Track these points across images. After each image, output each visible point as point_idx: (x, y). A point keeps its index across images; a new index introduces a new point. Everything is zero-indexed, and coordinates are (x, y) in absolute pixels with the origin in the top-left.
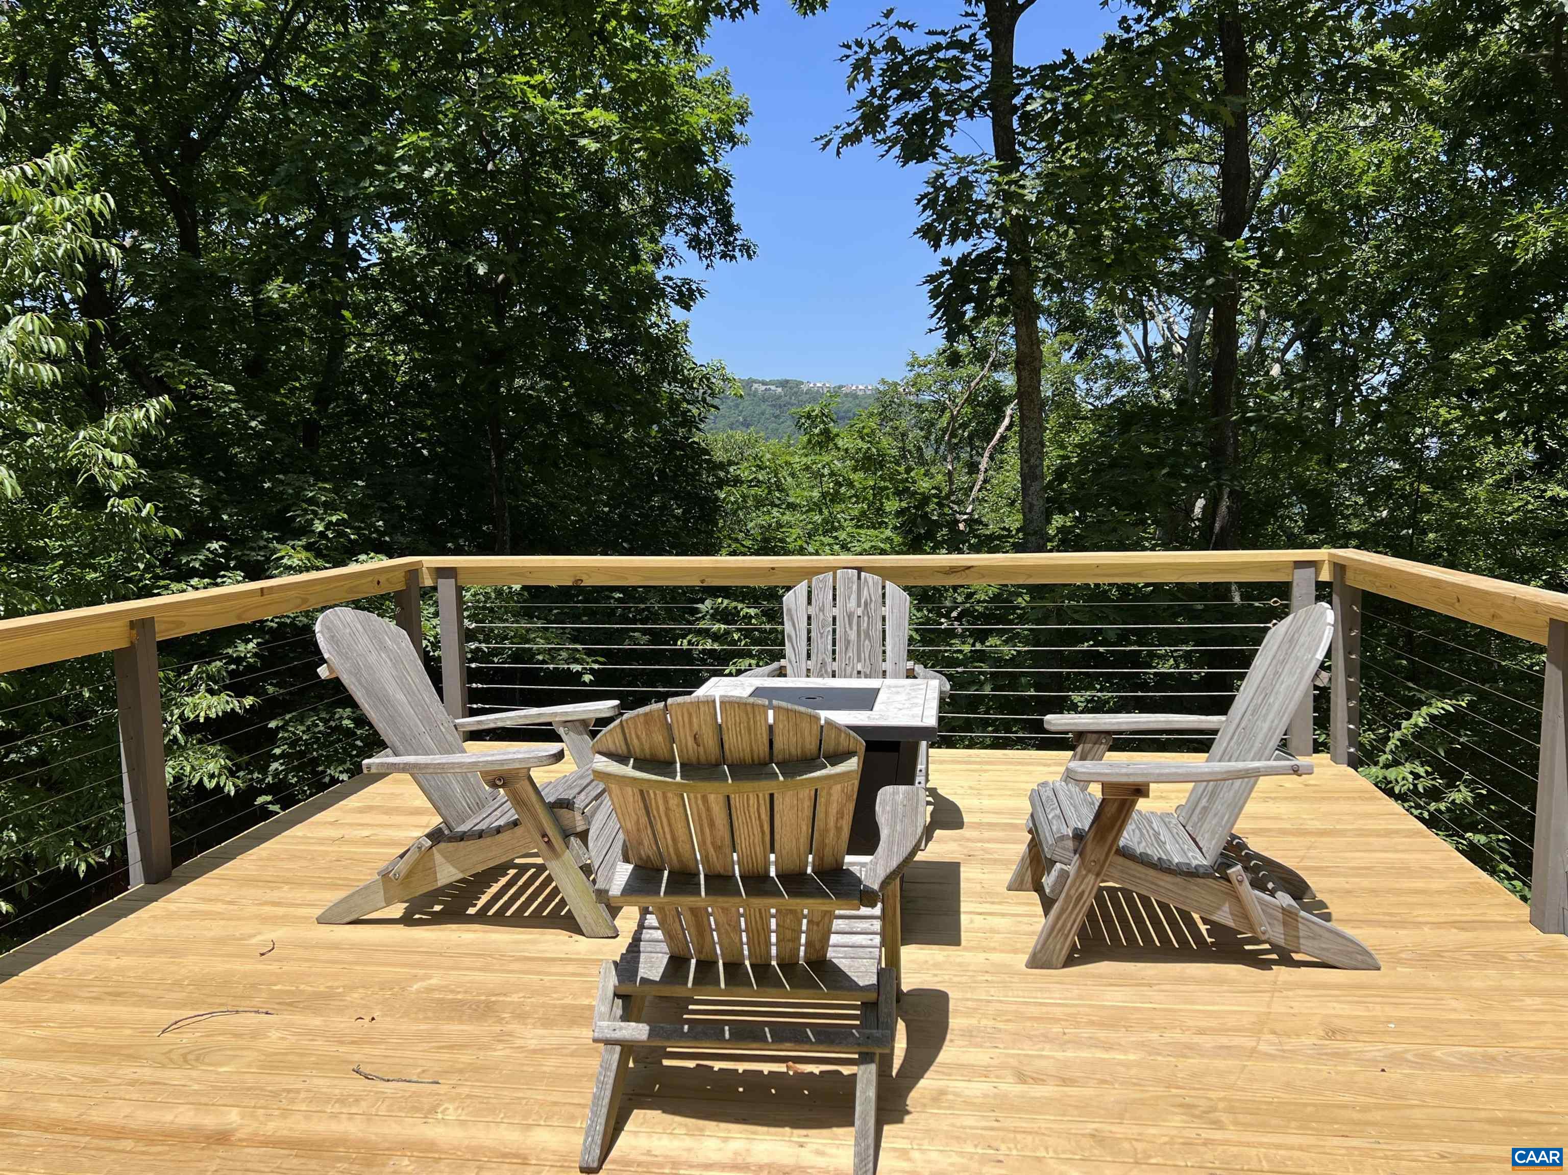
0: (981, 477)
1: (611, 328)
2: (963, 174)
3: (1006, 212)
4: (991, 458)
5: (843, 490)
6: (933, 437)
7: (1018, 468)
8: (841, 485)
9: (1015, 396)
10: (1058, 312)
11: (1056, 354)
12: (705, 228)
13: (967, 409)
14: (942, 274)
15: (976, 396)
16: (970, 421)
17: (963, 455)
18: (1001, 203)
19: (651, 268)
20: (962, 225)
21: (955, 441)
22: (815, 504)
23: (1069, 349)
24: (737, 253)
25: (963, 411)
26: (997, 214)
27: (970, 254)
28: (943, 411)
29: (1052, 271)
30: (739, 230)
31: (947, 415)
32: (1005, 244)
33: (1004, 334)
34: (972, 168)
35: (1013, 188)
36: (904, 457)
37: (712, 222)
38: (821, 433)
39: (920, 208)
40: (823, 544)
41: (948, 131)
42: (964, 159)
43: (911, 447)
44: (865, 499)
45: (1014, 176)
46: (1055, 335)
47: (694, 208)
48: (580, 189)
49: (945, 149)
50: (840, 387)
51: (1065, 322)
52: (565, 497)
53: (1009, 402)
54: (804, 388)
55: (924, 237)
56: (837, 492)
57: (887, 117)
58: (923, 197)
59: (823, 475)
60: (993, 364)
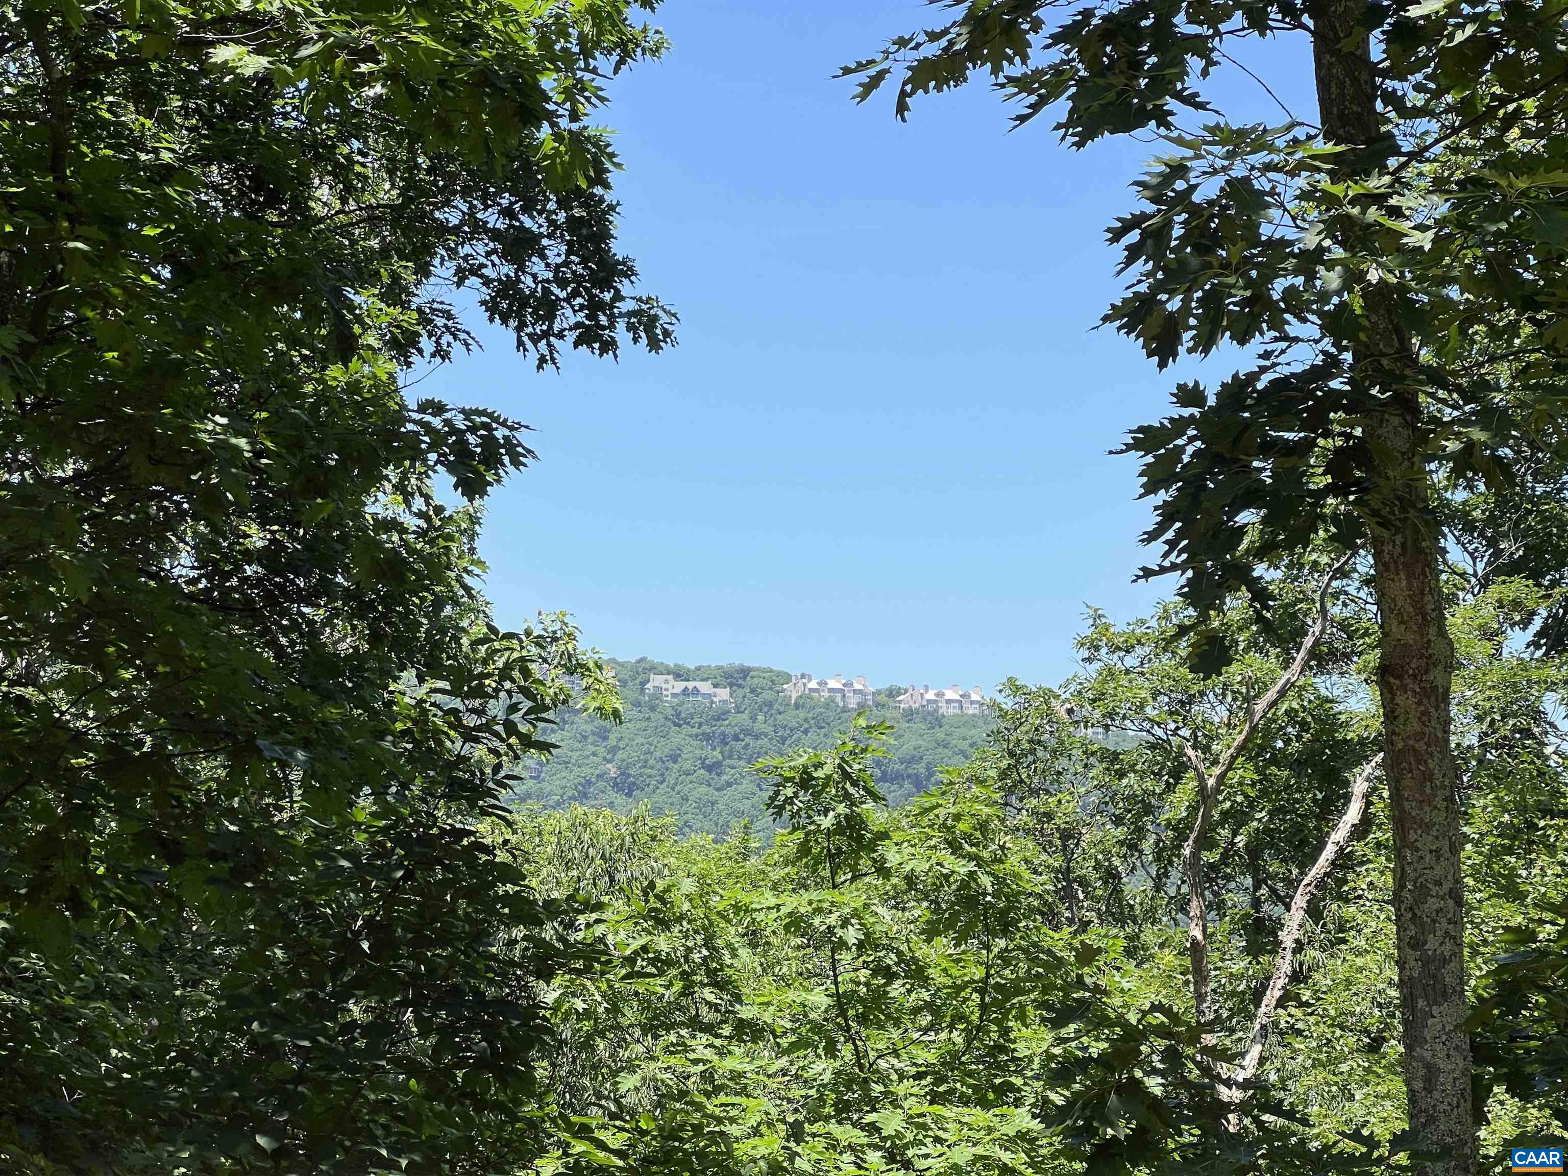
0: (1285, 965)
1: (263, 523)
2: (1239, 170)
3: (1353, 277)
4: (1314, 911)
5: (896, 989)
6: (1148, 845)
7: (1389, 942)
8: (890, 976)
9: (1379, 744)
10: (1492, 521)
11: (1488, 635)
12: (536, 266)
13: (1245, 773)
14: (1179, 425)
15: (1268, 736)
16: (1252, 804)
17: (1230, 898)
18: (1339, 253)
19: (385, 366)
20: (1232, 304)
21: (1210, 857)
22: (816, 1028)
23: (1525, 623)
24: (621, 334)
25: (1234, 777)
26: (1331, 279)
27: (1253, 377)
28: (1177, 774)
29: (1478, 435)
30: (629, 272)
31: (1188, 786)
32: (1348, 357)
33: (1342, 573)
34: (1262, 158)
35: (1373, 214)
36: (1067, 895)
37: (556, 251)
38: (839, 829)
39: (1119, 251)
40: (833, 1145)
41: (1195, 63)
42: (1242, 133)
43: (1087, 869)
44: (960, 1017)
45: (1377, 183)
46: (1485, 583)
47: (508, 213)
48: (206, 158)
49: (1191, 101)
50: (893, 693)
51: (1511, 548)
52: (98, 993)
53: (1361, 759)
54: (793, 692)
55: (1129, 328)
56: (878, 997)
57: (1037, 25)
58: (1127, 226)
59: (842, 944)
60: (1313, 653)
